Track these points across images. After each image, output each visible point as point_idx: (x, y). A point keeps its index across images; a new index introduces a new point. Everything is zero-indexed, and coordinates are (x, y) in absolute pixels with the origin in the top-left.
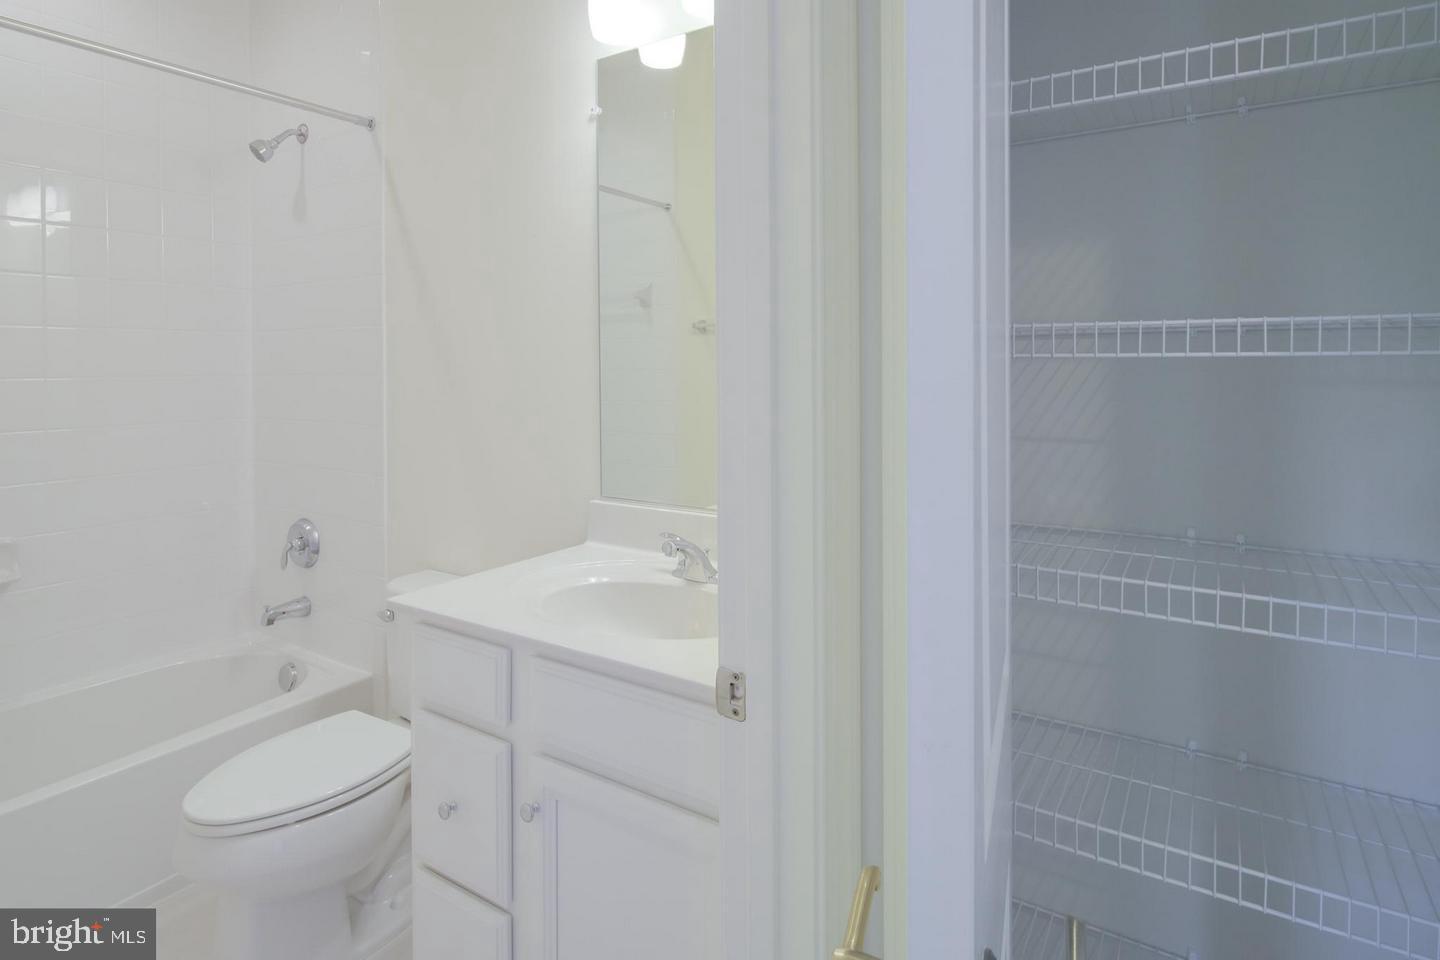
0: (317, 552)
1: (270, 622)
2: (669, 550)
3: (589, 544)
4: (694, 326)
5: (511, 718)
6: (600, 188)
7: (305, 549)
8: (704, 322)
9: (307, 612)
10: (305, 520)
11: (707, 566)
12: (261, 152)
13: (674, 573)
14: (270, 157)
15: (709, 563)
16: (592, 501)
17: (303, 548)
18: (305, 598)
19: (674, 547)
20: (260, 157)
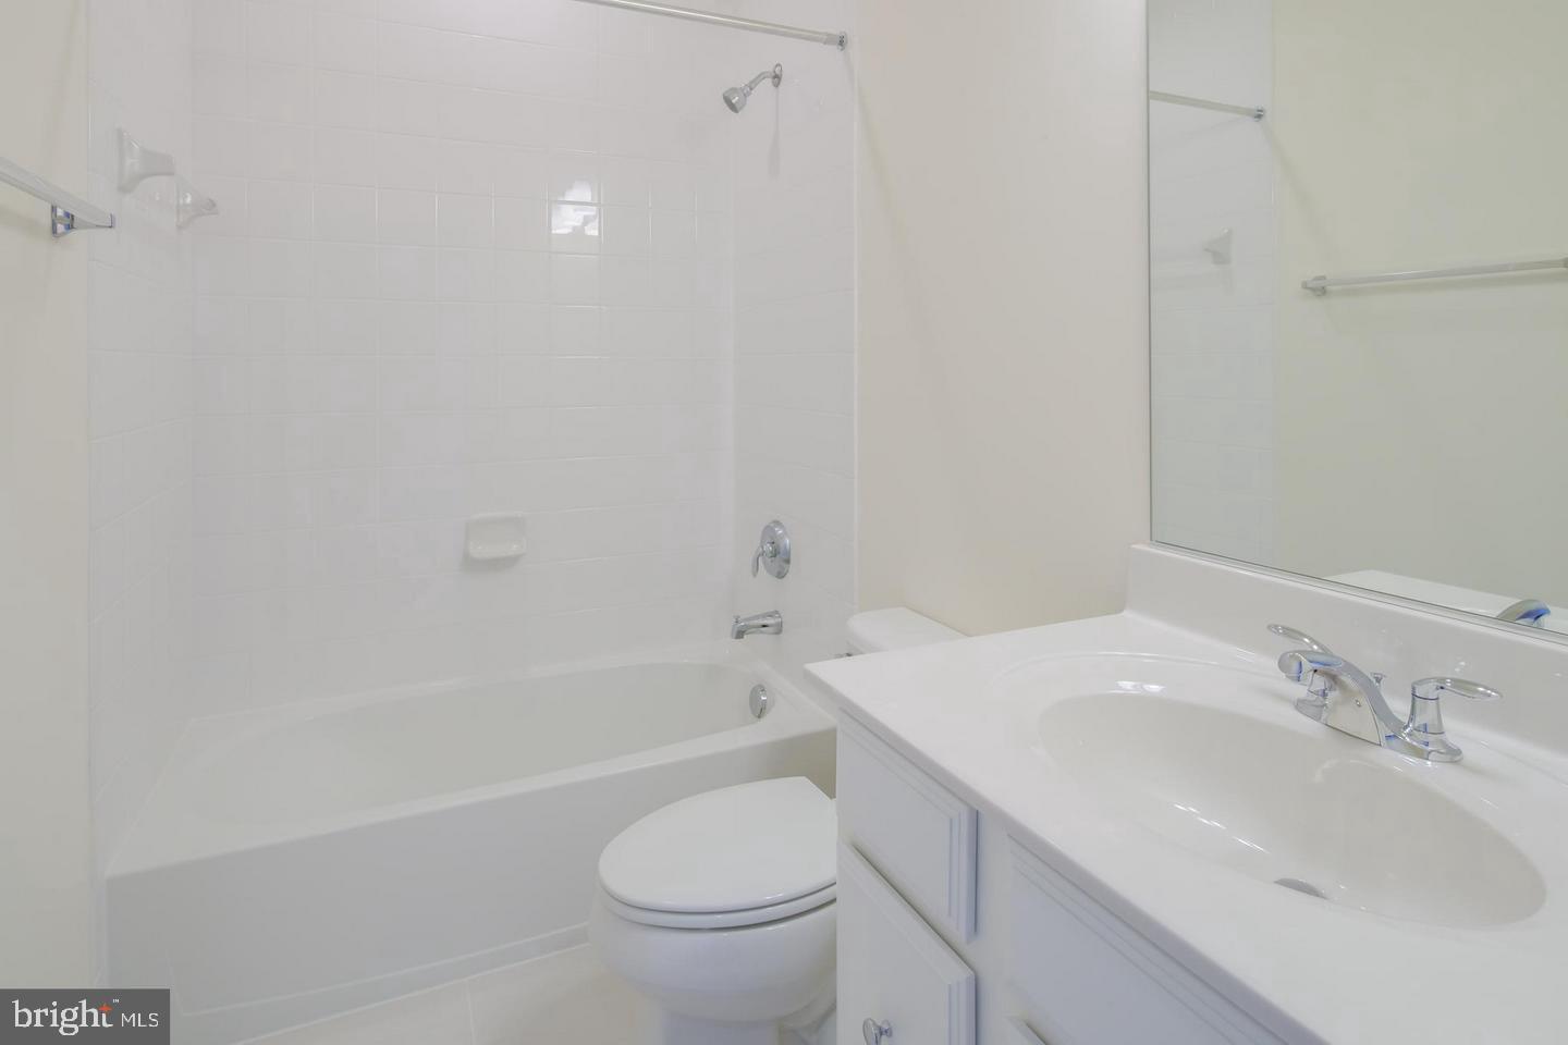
0: (788, 561)
1: (740, 634)
2: (1295, 666)
3: (1126, 614)
4: (1305, 286)
5: (976, 930)
6: (1151, 95)
7: (777, 558)
8: (1324, 278)
9: (779, 629)
10: (777, 523)
11: (1381, 711)
12: (734, 101)
13: (1300, 705)
14: (744, 105)
15: (1383, 701)
16: (1134, 546)
17: (775, 554)
18: (777, 612)
19: (1307, 666)
20: (733, 107)
